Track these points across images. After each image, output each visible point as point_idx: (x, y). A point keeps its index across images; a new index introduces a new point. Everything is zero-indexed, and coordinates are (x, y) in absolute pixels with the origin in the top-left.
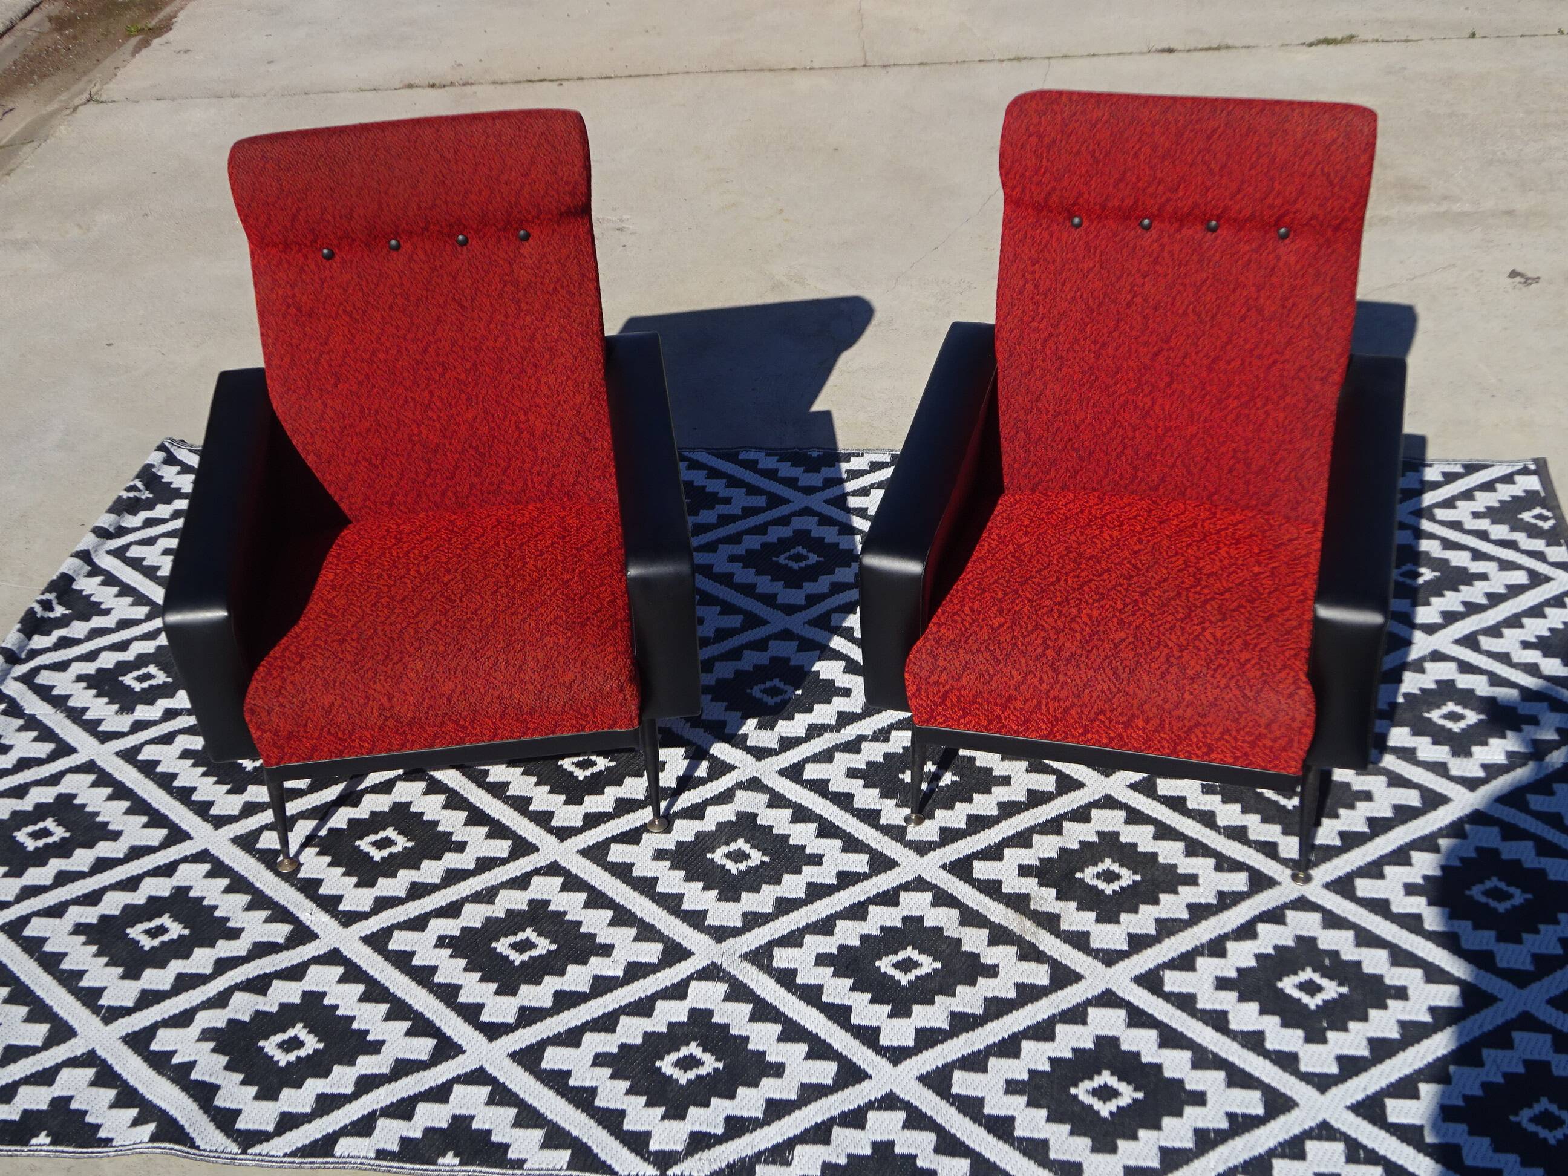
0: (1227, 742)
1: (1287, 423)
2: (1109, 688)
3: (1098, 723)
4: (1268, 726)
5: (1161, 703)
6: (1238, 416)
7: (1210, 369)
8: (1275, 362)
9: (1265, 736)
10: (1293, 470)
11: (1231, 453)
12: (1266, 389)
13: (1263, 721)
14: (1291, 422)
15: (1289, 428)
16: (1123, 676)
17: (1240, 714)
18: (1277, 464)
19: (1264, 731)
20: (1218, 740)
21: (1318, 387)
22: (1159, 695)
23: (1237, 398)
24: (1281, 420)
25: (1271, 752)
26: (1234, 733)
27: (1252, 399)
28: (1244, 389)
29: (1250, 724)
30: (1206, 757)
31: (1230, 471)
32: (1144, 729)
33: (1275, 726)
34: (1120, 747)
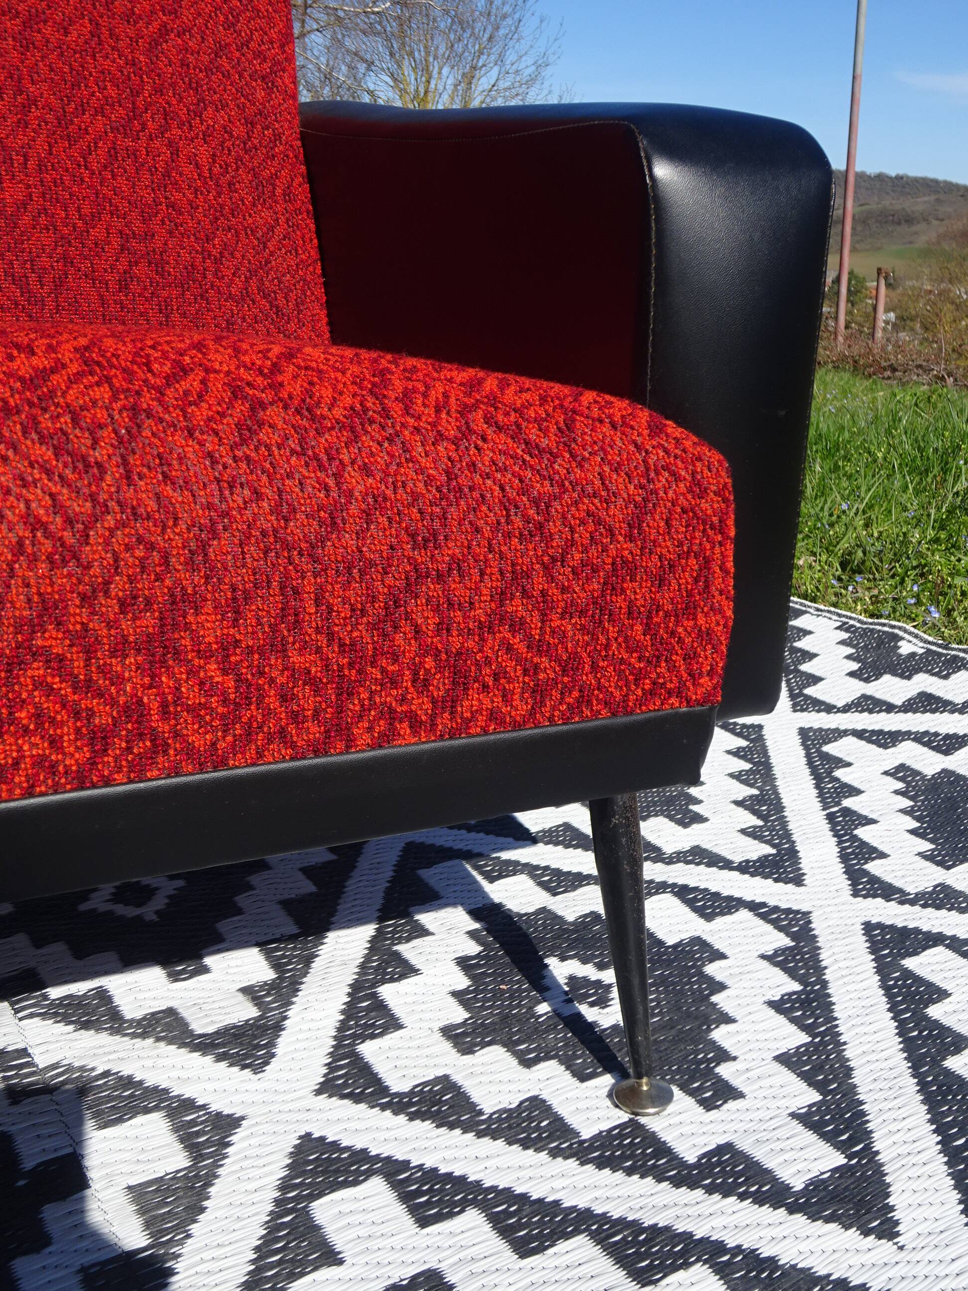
0: (518, 625)
1: (216, 169)
2: (57, 506)
3: (37, 669)
4: (635, 525)
5: (267, 522)
6: (113, 152)
7: (26, 45)
8: (164, 32)
9: (632, 569)
10: (253, 273)
11: (116, 242)
12: (158, 90)
13: (616, 514)
14: (226, 168)
15: (223, 180)
16: (98, 454)
17: (542, 504)
18: (217, 261)
19: (629, 549)
20: (486, 628)
21: (260, 94)
22: (258, 496)
23: (100, 111)
24: (204, 160)
25: (648, 629)
26: (539, 581)
27: (135, 114)
28: (112, 92)
29: (582, 534)
30: (444, 721)
31: (123, 287)
32: (227, 646)
33: (654, 523)
34: (138, 771)
